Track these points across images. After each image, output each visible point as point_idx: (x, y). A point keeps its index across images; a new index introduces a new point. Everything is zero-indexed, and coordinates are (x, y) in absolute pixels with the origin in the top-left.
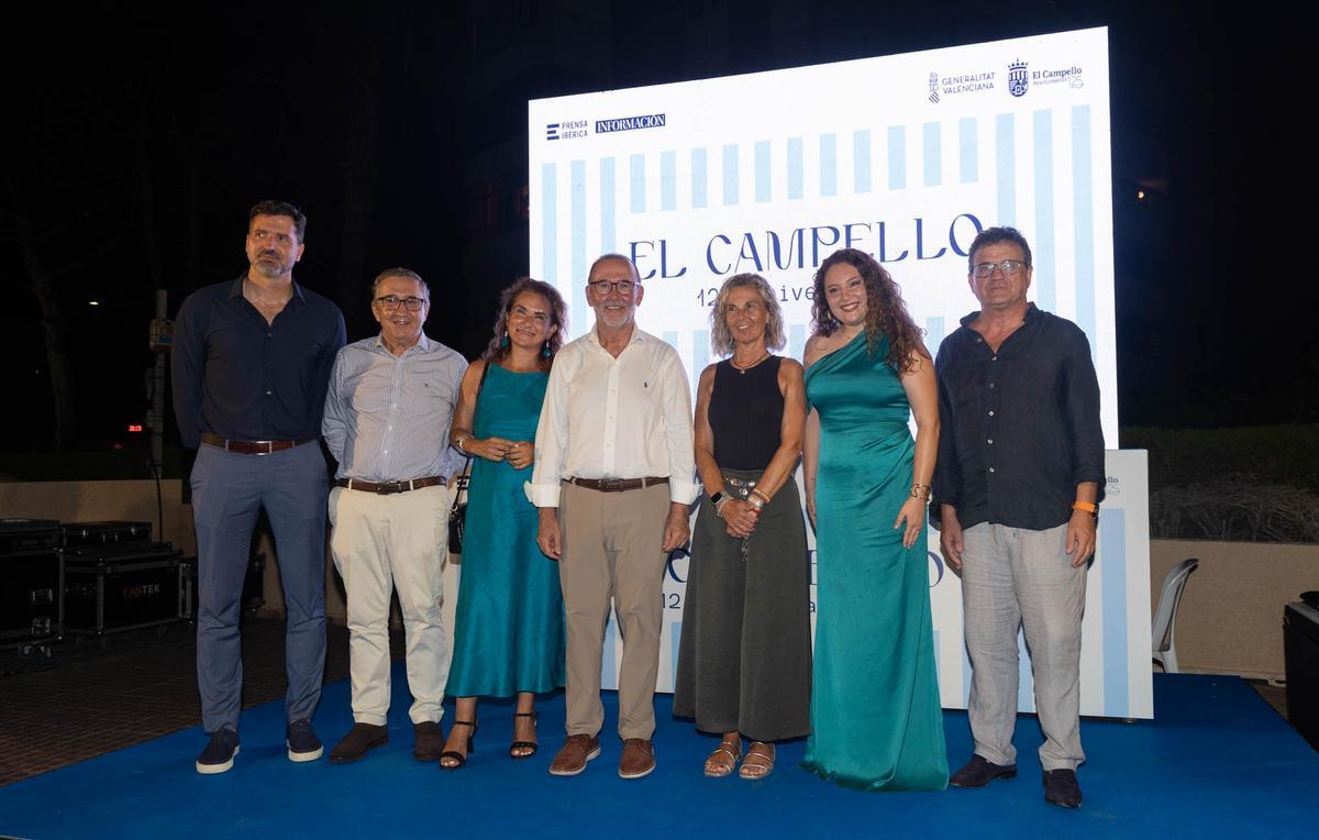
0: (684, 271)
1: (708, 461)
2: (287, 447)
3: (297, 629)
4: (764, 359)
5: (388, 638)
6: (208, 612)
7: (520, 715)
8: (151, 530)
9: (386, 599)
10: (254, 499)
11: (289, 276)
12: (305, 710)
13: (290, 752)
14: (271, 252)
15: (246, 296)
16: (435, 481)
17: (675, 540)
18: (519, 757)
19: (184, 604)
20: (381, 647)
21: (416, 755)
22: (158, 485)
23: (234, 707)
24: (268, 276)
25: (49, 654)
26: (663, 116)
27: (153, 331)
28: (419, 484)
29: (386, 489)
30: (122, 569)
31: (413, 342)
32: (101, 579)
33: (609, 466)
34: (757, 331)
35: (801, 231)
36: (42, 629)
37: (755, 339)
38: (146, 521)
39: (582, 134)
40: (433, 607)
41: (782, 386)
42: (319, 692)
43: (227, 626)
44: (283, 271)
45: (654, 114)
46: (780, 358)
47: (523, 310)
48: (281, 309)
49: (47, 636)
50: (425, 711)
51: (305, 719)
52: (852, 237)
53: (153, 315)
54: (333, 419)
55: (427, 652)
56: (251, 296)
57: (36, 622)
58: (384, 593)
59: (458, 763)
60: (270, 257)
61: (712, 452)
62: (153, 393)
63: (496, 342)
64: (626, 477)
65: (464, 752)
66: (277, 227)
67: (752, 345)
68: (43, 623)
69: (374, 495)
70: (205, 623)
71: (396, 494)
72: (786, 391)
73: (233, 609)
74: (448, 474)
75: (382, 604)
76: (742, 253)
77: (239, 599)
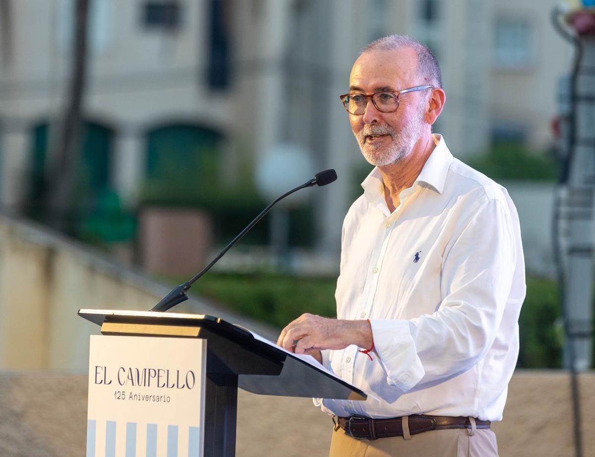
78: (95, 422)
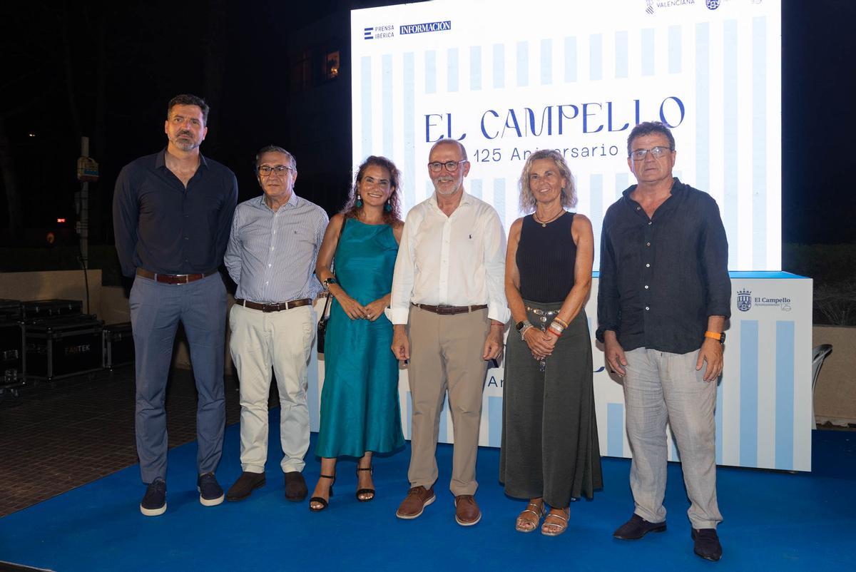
0: (464, 136)
1: (515, 294)
2: (199, 279)
3: (205, 408)
4: (560, 215)
5: (267, 412)
6: (142, 397)
7: (363, 469)
8: (82, 307)
9: (267, 385)
10: (174, 318)
11: (197, 150)
12: (211, 465)
13: (201, 498)
14: (187, 132)
15: (167, 166)
16: (306, 302)
17: (494, 354)
18: (365, 500)
19: (106, 358)
20: (263, 419)
21: (287, 497)
22: (86, 274)
23: (163, 466)
24: (185, 150)
25: (17, 394)
26: (449, 23)
27: (80, 166)
28: (292, 305)
29: (269, 308)
30: (63, 335)
31: (286, 198)
32: (50, 342)
33: (443, 296)
34: (555, 194)
35: (550, 108)
36: (12, 378)
37: (553, 200)
38: (78, 299)
39: (390, 35)
40: (301, 391)
41: (575, 237)
42: (220, 454)
43: (156, 408)
44: (195, 147)
45: (442, 21)
46: (573, 214)
47: (371, 179)
48: (192, 175)
49: (15, 382)
50: (293, 464)
51: (210, 473)
52: (587, 113)
53: (79, 154)
54: (232, 255)
55: (295, 422)
56: (171, 166)
57: (8, 373)
58: (265, 381)
59: (323, 506)
60: (186, 136)
61: (518, 286)
62: (81, 209)
63: (351, 203)
64: (456, 305)
65: (326, 498)
66: (190, 113)
67: (551, 204)
68: (12, 373)
69: (260, 312)
70: (141, 406)
71: (277, 312)
72: (578, 242)
73: (159, 396)
74: (313, 296)
75: (265, 389)
76: (507, 124)
77: (164, 388)
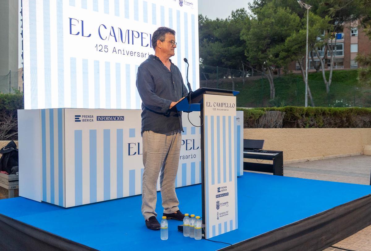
0: (90, 35)
35: (128, 31)
76: (110, 34)
78: (207, 116)
